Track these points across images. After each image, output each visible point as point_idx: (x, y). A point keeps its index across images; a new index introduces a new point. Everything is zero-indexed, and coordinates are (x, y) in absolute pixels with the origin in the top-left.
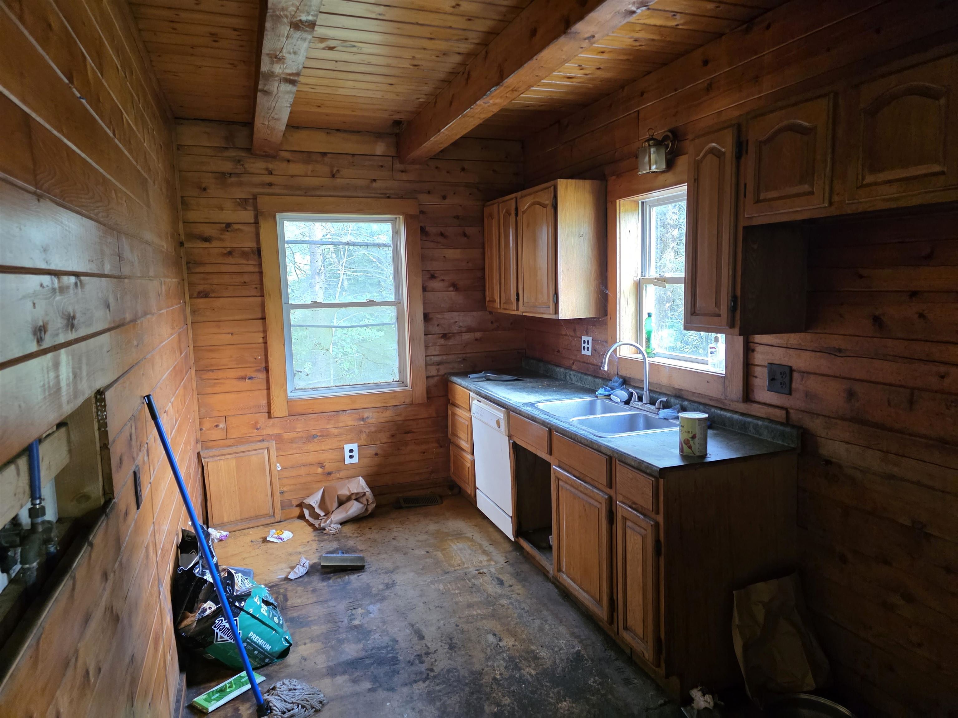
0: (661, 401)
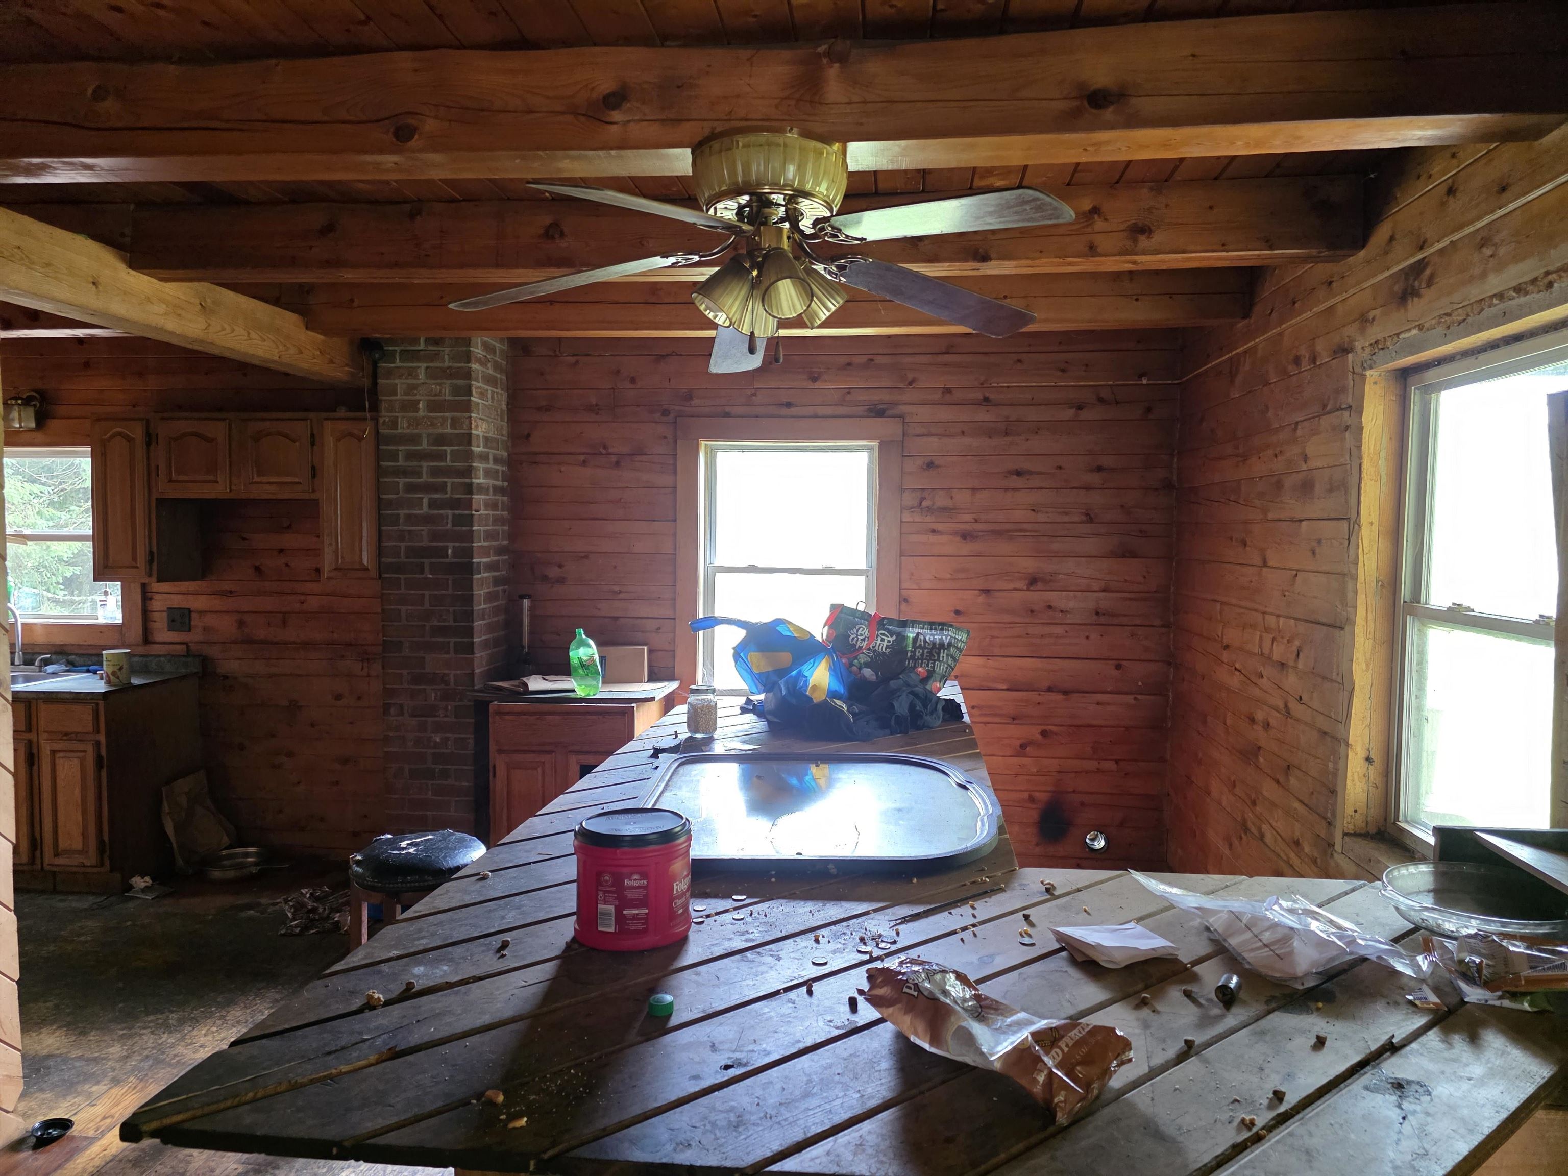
0: (42, 660)
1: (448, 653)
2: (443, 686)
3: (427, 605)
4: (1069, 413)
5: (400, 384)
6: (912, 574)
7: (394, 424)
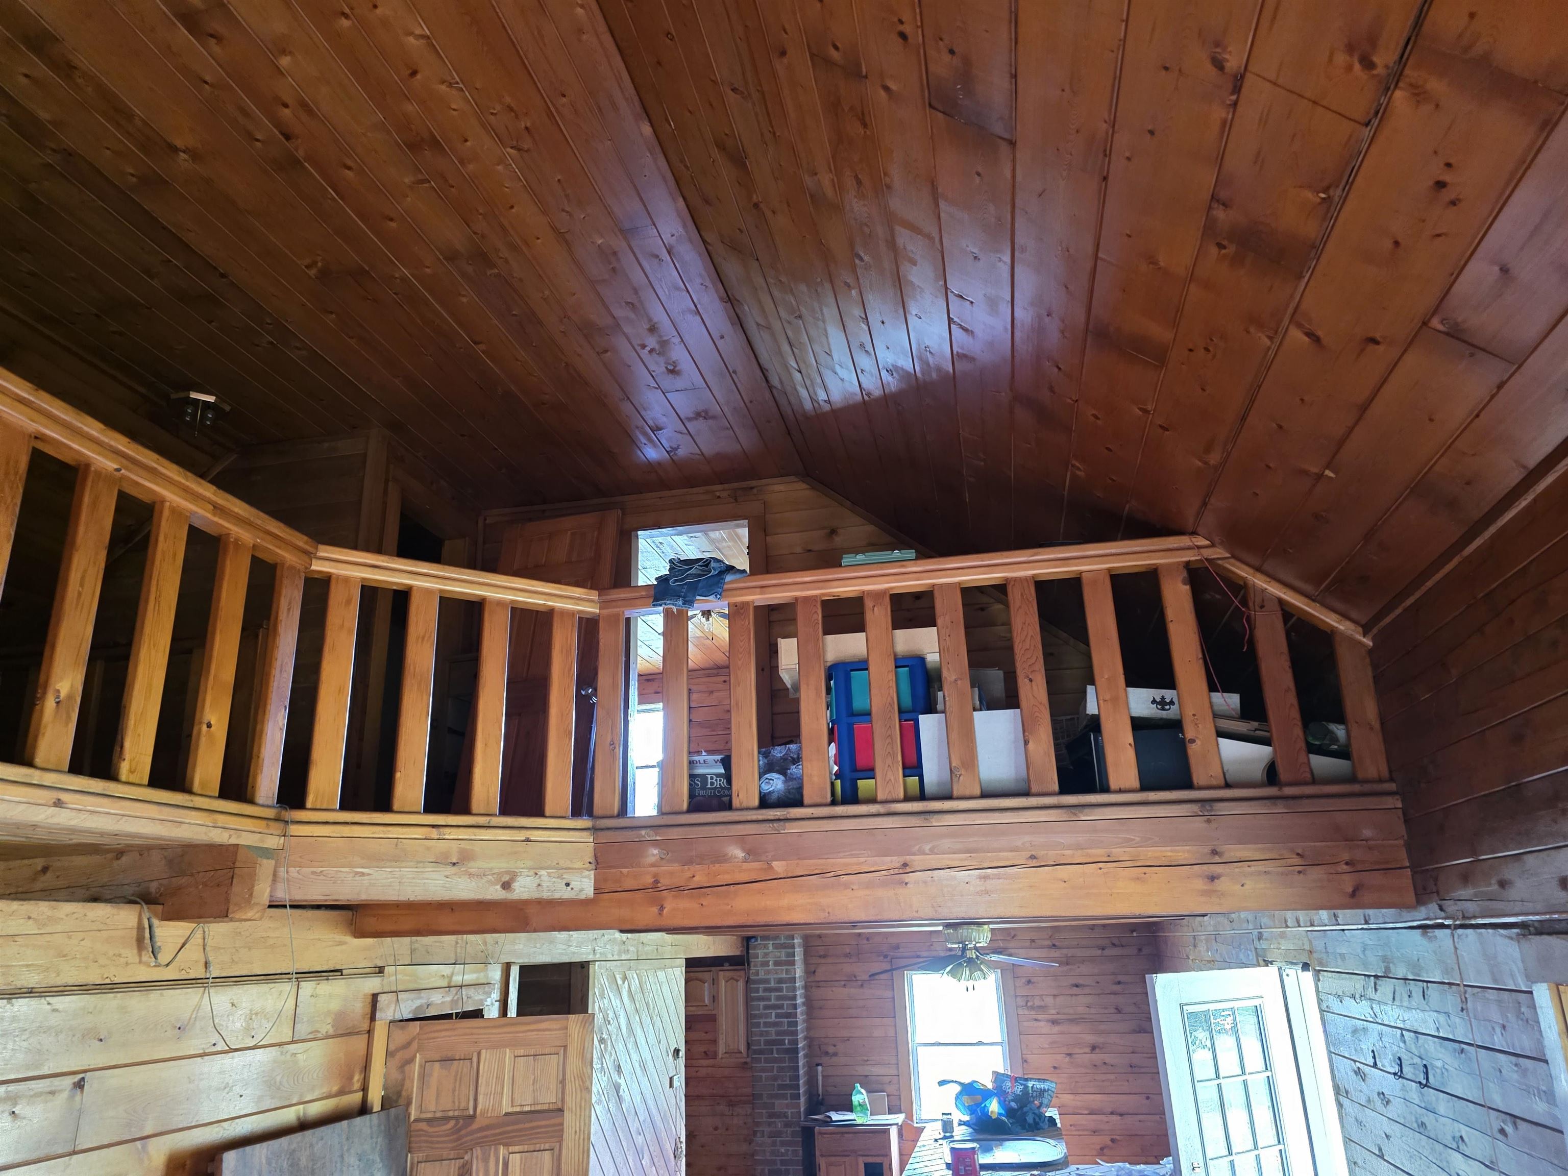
1: (787, 1099)
2: (785, 1120)
3: (775, 1072)
4: (1099, 952)
5: (760, 952)
6: (1027, 1046)
7: (757, 974)
